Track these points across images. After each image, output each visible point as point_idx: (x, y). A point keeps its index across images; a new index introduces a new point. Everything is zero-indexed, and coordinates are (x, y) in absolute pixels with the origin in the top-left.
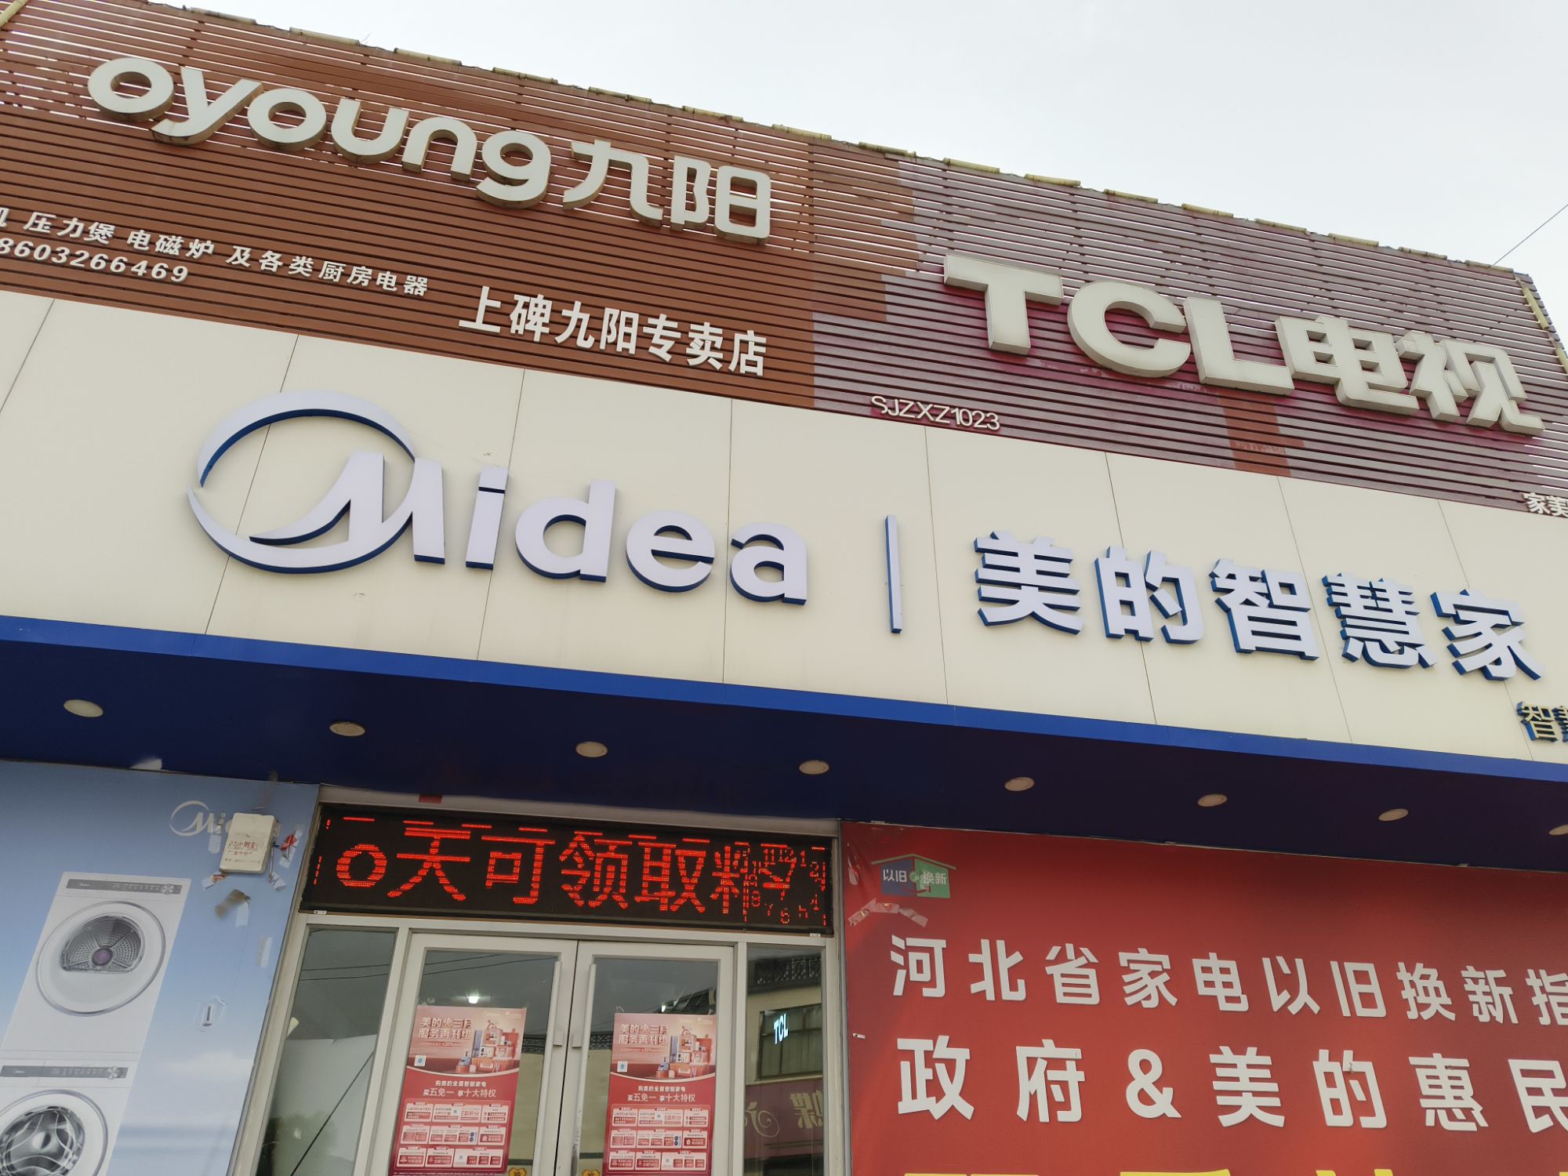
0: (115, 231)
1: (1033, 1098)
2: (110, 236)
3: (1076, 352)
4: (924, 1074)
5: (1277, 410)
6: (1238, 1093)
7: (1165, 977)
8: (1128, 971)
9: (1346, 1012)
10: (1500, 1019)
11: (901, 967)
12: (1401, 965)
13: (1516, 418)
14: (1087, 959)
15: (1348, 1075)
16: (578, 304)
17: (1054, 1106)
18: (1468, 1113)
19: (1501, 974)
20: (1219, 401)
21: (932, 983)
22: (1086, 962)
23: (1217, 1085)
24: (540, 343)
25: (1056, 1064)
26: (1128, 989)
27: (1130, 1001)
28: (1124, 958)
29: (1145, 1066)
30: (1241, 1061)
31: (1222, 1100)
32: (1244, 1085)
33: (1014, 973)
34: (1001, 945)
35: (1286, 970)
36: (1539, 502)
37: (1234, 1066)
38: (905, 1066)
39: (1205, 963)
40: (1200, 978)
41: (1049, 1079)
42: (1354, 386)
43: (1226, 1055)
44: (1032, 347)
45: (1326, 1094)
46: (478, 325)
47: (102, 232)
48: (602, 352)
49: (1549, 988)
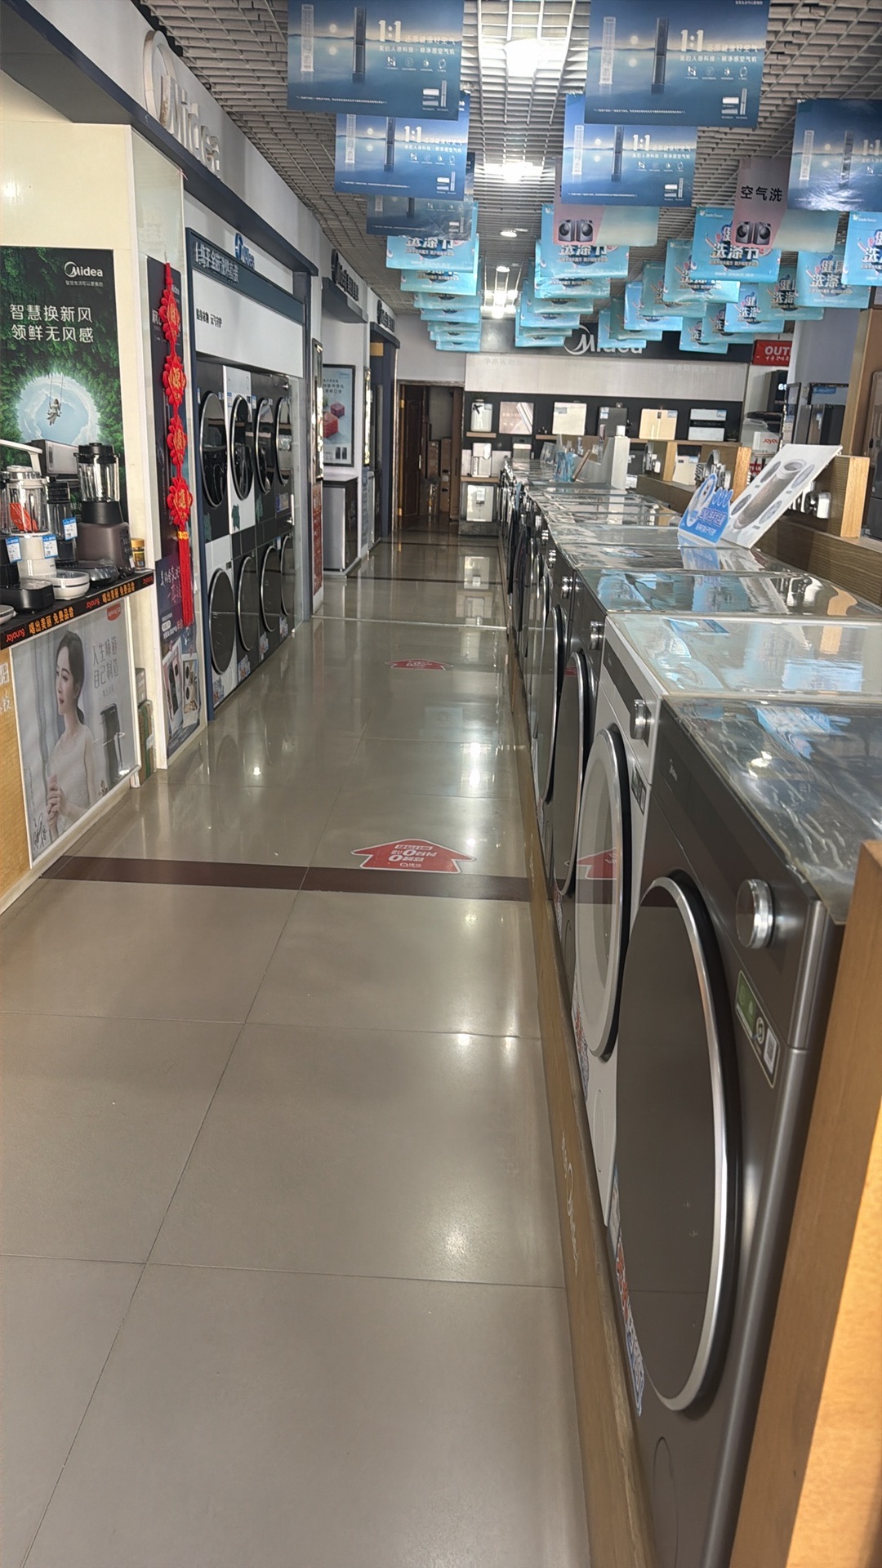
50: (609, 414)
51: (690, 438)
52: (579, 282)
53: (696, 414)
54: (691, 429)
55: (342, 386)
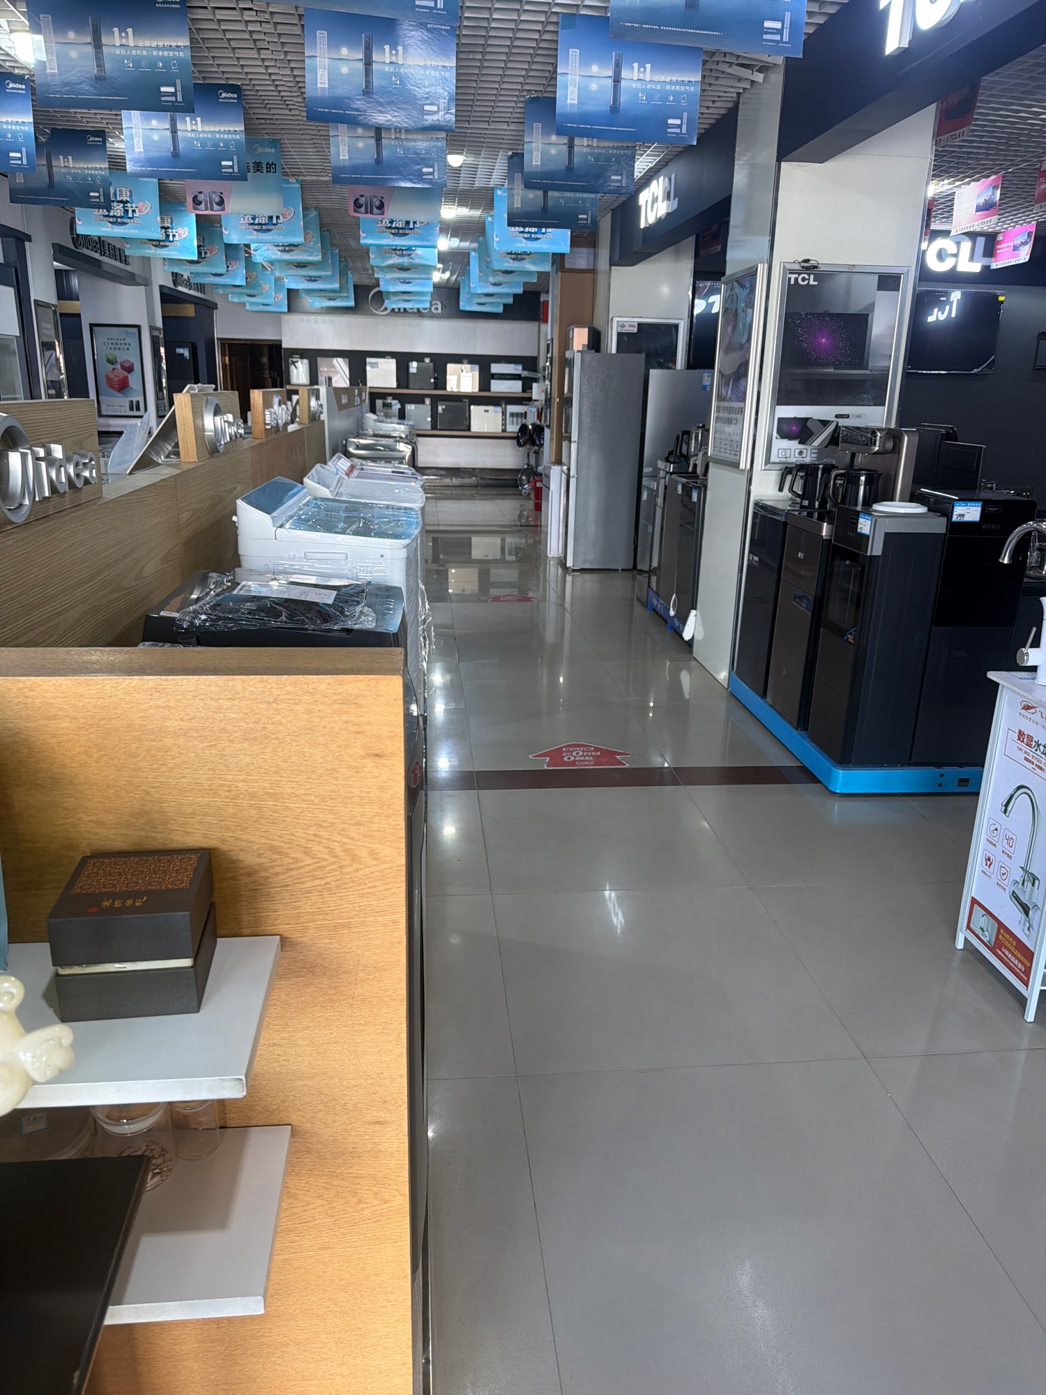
50: (417, 368)
51: (492, 390)
52: (292, 248)
53: (496, 368)
54: (493, 382)
55: (129, 344)
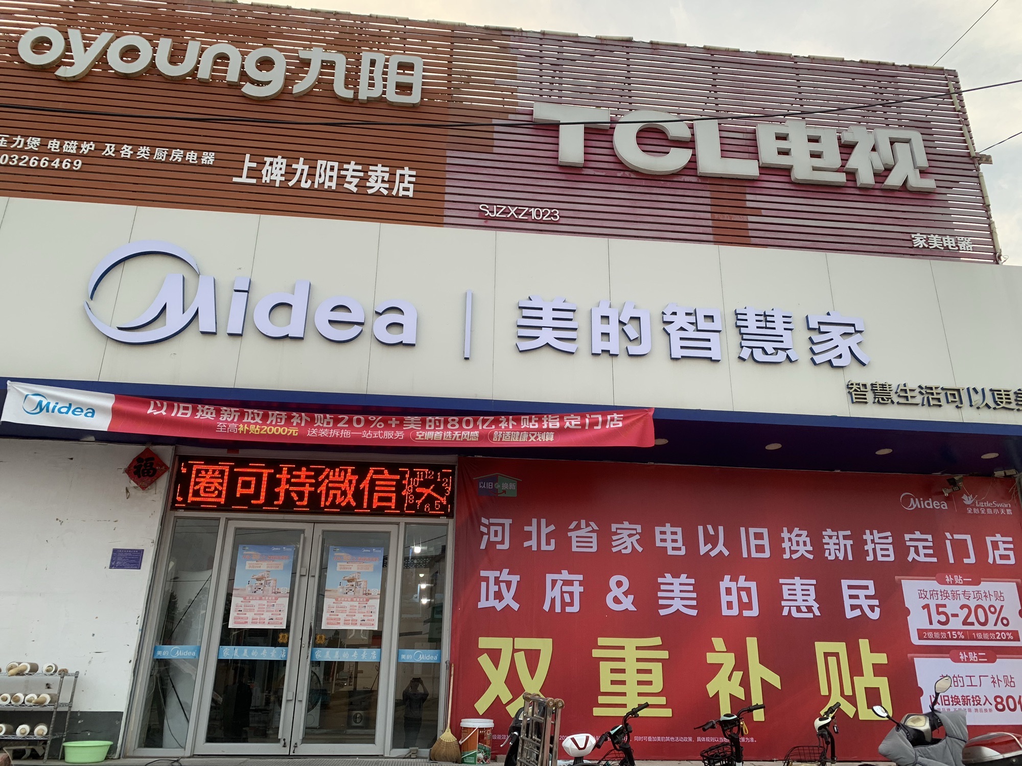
0: (41, 141)
1: (553, 600)
2: (38, 145)
3: (616, 161)
4: (493, 588)
5: (748, 190)
6: (673, 598)
7: (638, 537)
8: (616, 534)
9: (745, 555)
10: (841, 558)
11: (486, 534)
12: (785, 529)
13: (917, 182)
14: (592, 528)
15: (739, 589)
16: (302, 160)
17: (564, 604)
18: (810, 609)
19: (848, 533)
20: (709, 187)
21: (502, 542)
22: (592, 529)
23: (660, 594)
24: (279, 187)
25: (569, 583)
26: (614, 544)
27: (614, 550)
28: (614, 527)
29: (619, 584)
30: (676, 581)
31: (661, 602)
32: (677, 594)
33: (549, 536)
34: (543, 521)
35: (712, 532)
36: (921, 240)
37: (672, 584)
38: (484, 584)
39: (663, 529)
40: (658, 537)
41: (563, 590)
42: (803, 169)
43: (668, 578)
44: (585, 160)
45: (724, 598)
46: (244, 180)
47: (34, 143)
48: (316, 190)
49: (877, 540)
